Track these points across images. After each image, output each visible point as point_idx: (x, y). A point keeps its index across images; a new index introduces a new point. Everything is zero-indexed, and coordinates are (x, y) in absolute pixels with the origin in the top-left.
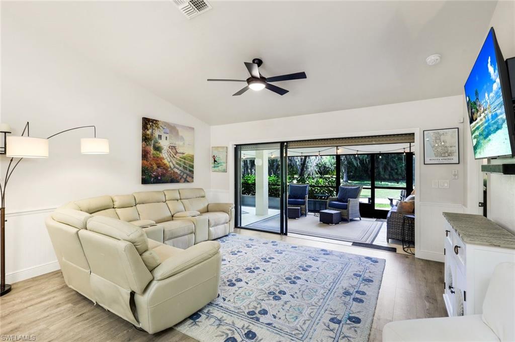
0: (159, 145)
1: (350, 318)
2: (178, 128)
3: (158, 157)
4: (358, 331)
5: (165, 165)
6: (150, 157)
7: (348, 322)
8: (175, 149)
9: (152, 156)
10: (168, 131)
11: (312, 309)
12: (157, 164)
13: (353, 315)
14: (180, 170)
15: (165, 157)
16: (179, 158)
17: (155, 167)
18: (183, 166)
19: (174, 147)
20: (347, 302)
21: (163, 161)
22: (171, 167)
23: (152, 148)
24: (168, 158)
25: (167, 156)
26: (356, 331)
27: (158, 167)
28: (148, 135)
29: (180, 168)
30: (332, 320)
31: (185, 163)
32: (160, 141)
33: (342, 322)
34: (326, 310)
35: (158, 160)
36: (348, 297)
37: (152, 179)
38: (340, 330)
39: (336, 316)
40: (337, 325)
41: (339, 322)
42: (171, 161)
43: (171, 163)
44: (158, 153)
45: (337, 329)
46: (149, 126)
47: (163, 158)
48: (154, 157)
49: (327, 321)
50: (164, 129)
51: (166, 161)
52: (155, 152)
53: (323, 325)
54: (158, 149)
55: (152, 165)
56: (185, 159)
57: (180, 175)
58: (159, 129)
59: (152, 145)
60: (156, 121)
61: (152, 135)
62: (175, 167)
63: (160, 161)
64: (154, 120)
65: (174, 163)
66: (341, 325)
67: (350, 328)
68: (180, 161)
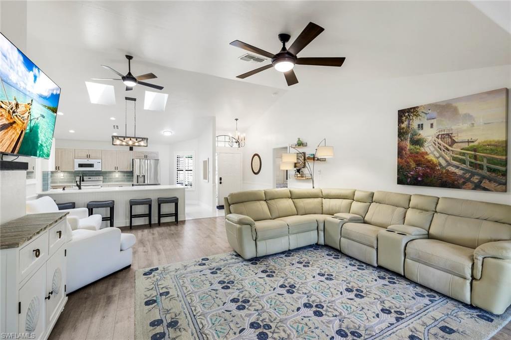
0: (419, 137)
1: (155, 301)
2: (454, 104)
3: (417, 153)
4: (143, 296)
5: (429, 161)
6: (406, 154)
7: (155, 298)
8: (451, 138)
9: (409, 153)
10: (434, 114)
11: (189, 291)
12: (415, 161)
13: (154, 305)
14: (462, 169)
15: (429, 152)
16: (459, 150)
17: (413, 165)
18: (471, 162)
19: (448, 135)
20: (166, 314)
21: (426, 157)
22: (440, 165)
23: (408, 143)
24: (436, 153)
25: (432, 149)
26: (146, 296)
27: (418, 165)
28: (403, 128)
29: (463, 166)
30: (168, 293)
31: (475, 157)
32: (421, 132)
33: (159, 296)
34: (178, 296)
35: (417, 157)
36: (169, 321)
37: (409, 180)
38: (158, 291)
39: (167, 297)
40: (161, 292)
41: (161, 294)
42: (441, 156)
43: (441, 158)
44: (418, 147)
45: (160, 290)
46: (404, 118)
47: (427, 153)
48: (411, 153)
49: (170, 290)
50: (426, 114)
51: (431, 157)
52: (412, 147)
53: (171, 287)
54: (418, 142)
55: (408, 163)
56: (475, 150)
57: (461, 176)
58: (418, 117)
59: (409, 139)
60: (414, 108)
61: (409, 127)
62: (449, 164)
63: (420, 158)
64: (411, 108)
65: (448, 158)
66: (159, 294)
67: (151, 295)
68: (464, 154)
